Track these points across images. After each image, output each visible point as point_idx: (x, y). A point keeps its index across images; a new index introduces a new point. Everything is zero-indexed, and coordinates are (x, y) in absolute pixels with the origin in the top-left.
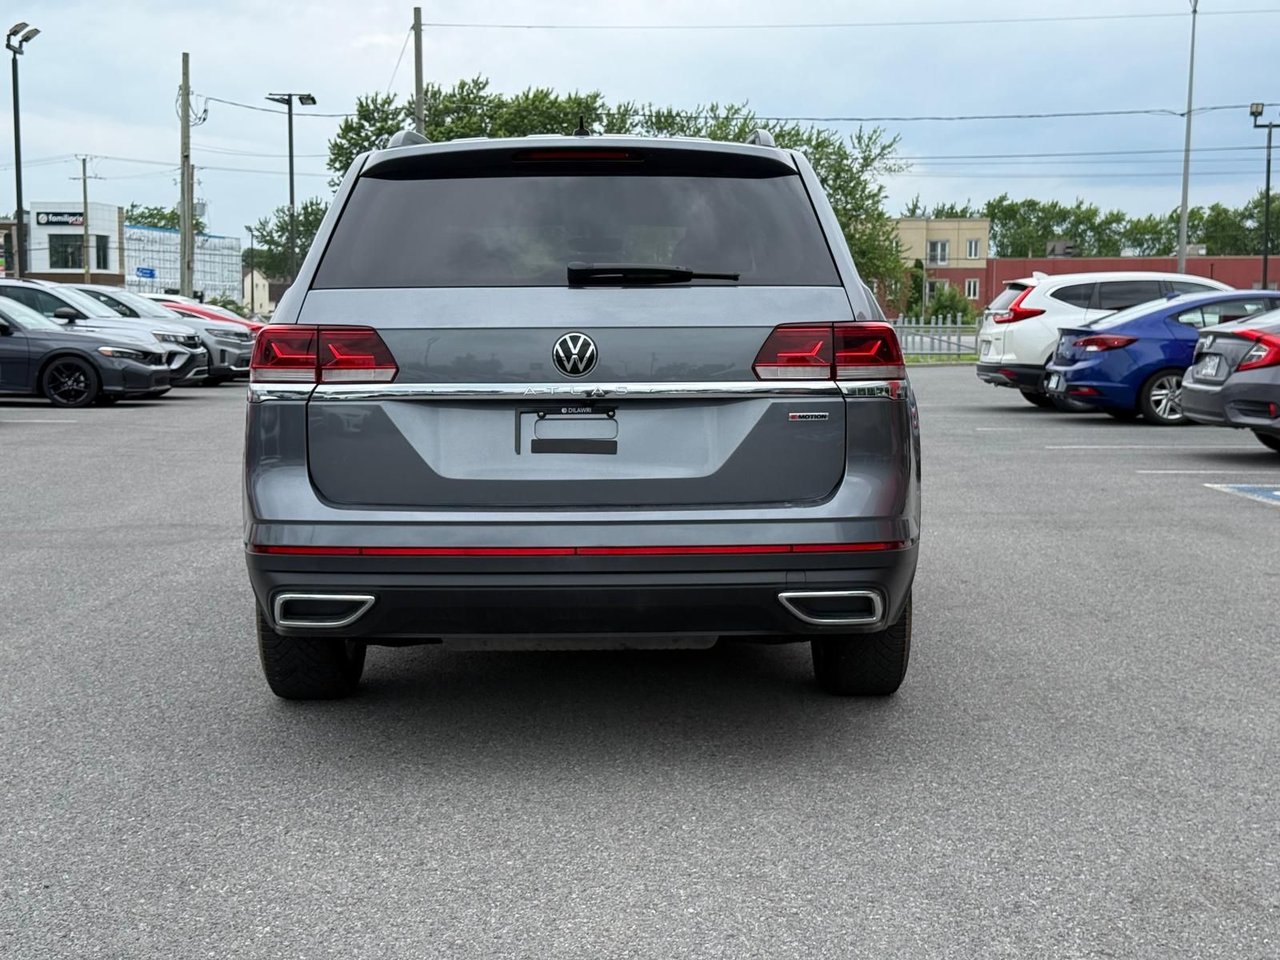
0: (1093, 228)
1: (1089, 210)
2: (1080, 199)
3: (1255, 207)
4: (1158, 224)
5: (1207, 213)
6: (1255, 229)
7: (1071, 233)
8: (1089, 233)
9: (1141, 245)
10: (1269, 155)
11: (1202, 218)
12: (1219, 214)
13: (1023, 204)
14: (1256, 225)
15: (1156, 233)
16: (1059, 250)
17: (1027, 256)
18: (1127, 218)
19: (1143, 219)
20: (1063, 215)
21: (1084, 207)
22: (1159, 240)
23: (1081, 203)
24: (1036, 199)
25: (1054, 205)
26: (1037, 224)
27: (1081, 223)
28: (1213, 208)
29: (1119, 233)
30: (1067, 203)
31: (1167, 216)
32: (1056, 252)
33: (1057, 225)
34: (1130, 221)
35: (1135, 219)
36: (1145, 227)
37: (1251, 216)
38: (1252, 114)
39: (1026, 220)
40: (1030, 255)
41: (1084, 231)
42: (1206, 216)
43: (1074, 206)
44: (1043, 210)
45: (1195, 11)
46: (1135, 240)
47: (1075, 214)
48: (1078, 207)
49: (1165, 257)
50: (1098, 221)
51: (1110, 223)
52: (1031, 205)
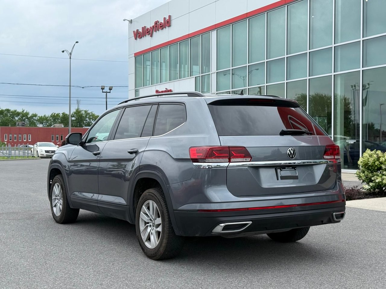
0: (28, 118)
1: (26, 113)
2: (23, 109)
3: (75, 114)
4: (47, 118)
5: (61, 115)
6: (75, 120)
7: (21, 120)
8: (26, 120)
9: (43, 124)
10: (106, 100)
11: (60, 116)
12: (65, 115)
13: (6, 110)
14: (75, 119)
15: (47, 120)
16: (20, 124)
17: (9, 126)
18: (38, 116)
19: (43, 116)
20: (18, 114)
21: (25, 112)
22: (48, 122)
23: (24, 111)
24: (10, 109)
25: (15, 111)
26: (10, 116)
27: (24, 116)
28: (63, 114)
29: (36, 120)
30: (19, 110)
31: (50, 116)
32: (19, 125)
33: (17, 117)
34: (39, 117)
35: (40, 116)
36: (43, 119)
37: (74, 116)
38: (102, 89)
39: (6, 115)
40: (10, 126)
41: (25, 119)
42: (61, 116)
43: (22, 111)
44: (12, 112)
45: (70, 58)
46: (41, 122)
47: (22, 114)
48: (23, 112)
49: (49, 127)
50: (29, 116)
51: (33, 117)
52: (8, 110)
